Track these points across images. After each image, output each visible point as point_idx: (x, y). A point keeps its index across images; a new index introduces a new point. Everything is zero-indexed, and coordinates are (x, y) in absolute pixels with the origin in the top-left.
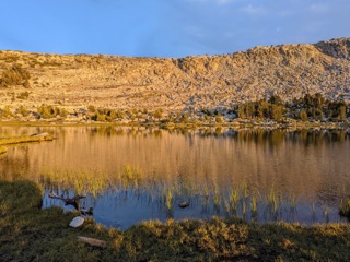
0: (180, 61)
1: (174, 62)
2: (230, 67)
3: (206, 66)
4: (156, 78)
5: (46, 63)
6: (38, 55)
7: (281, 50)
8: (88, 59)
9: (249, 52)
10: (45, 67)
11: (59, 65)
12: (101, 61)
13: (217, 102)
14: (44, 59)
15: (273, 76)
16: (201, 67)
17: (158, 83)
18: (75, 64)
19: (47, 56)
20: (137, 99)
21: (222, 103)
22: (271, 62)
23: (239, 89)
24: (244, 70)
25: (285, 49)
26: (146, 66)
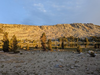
0: (41, 27)
1: (39, 27)
2: (53, 29)
3: (47, 28)
4: (35, 31)
5: (6, 27)
6: (3, 24)
7: (63, 25)
8: (17, 26)
9: (57, 25)
10: (6, 28)
11: (10, 27)
12: (20, 26)
13: (52, 38)
14: (5, 25)
15: (62, 32)
16: (46, 28)
17: (36, 32)
18: (14, 27)
19: (6, 24)
20: (33, 37)
21: (53, 38)
22: (62, 28)
23: (56, 34)
24: (56, 30)
25: (64, 25)
26: (32, 28)
